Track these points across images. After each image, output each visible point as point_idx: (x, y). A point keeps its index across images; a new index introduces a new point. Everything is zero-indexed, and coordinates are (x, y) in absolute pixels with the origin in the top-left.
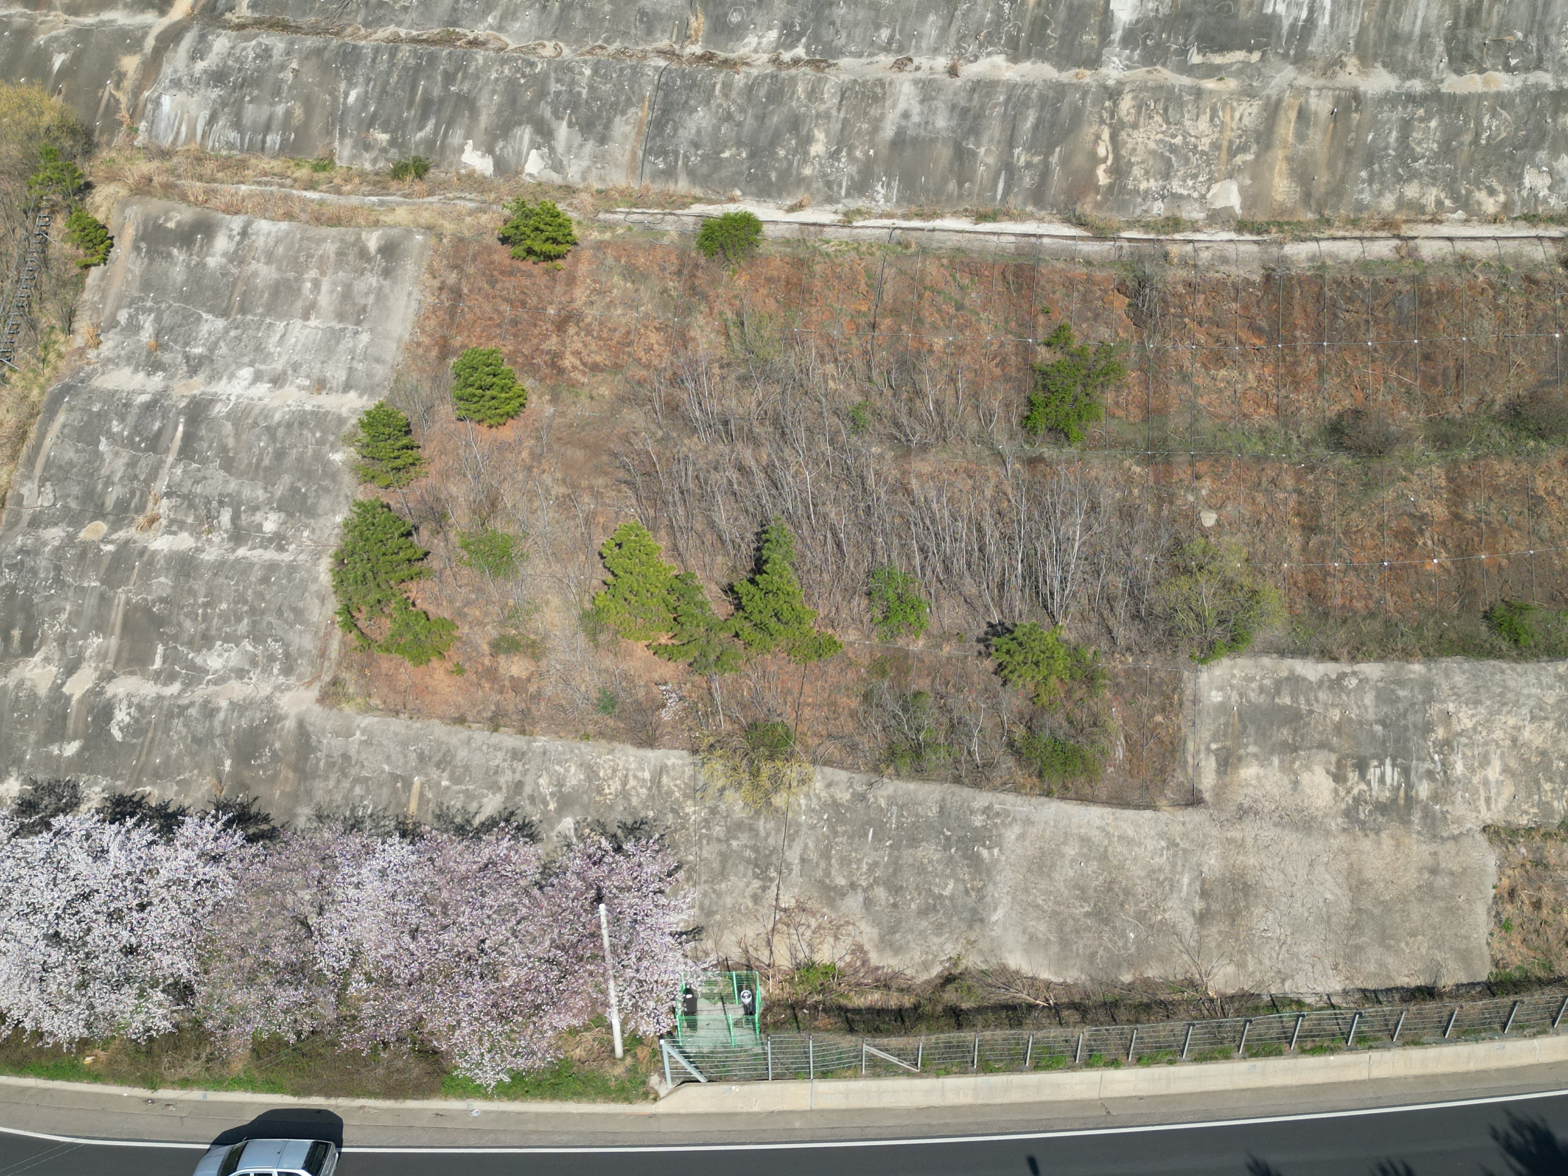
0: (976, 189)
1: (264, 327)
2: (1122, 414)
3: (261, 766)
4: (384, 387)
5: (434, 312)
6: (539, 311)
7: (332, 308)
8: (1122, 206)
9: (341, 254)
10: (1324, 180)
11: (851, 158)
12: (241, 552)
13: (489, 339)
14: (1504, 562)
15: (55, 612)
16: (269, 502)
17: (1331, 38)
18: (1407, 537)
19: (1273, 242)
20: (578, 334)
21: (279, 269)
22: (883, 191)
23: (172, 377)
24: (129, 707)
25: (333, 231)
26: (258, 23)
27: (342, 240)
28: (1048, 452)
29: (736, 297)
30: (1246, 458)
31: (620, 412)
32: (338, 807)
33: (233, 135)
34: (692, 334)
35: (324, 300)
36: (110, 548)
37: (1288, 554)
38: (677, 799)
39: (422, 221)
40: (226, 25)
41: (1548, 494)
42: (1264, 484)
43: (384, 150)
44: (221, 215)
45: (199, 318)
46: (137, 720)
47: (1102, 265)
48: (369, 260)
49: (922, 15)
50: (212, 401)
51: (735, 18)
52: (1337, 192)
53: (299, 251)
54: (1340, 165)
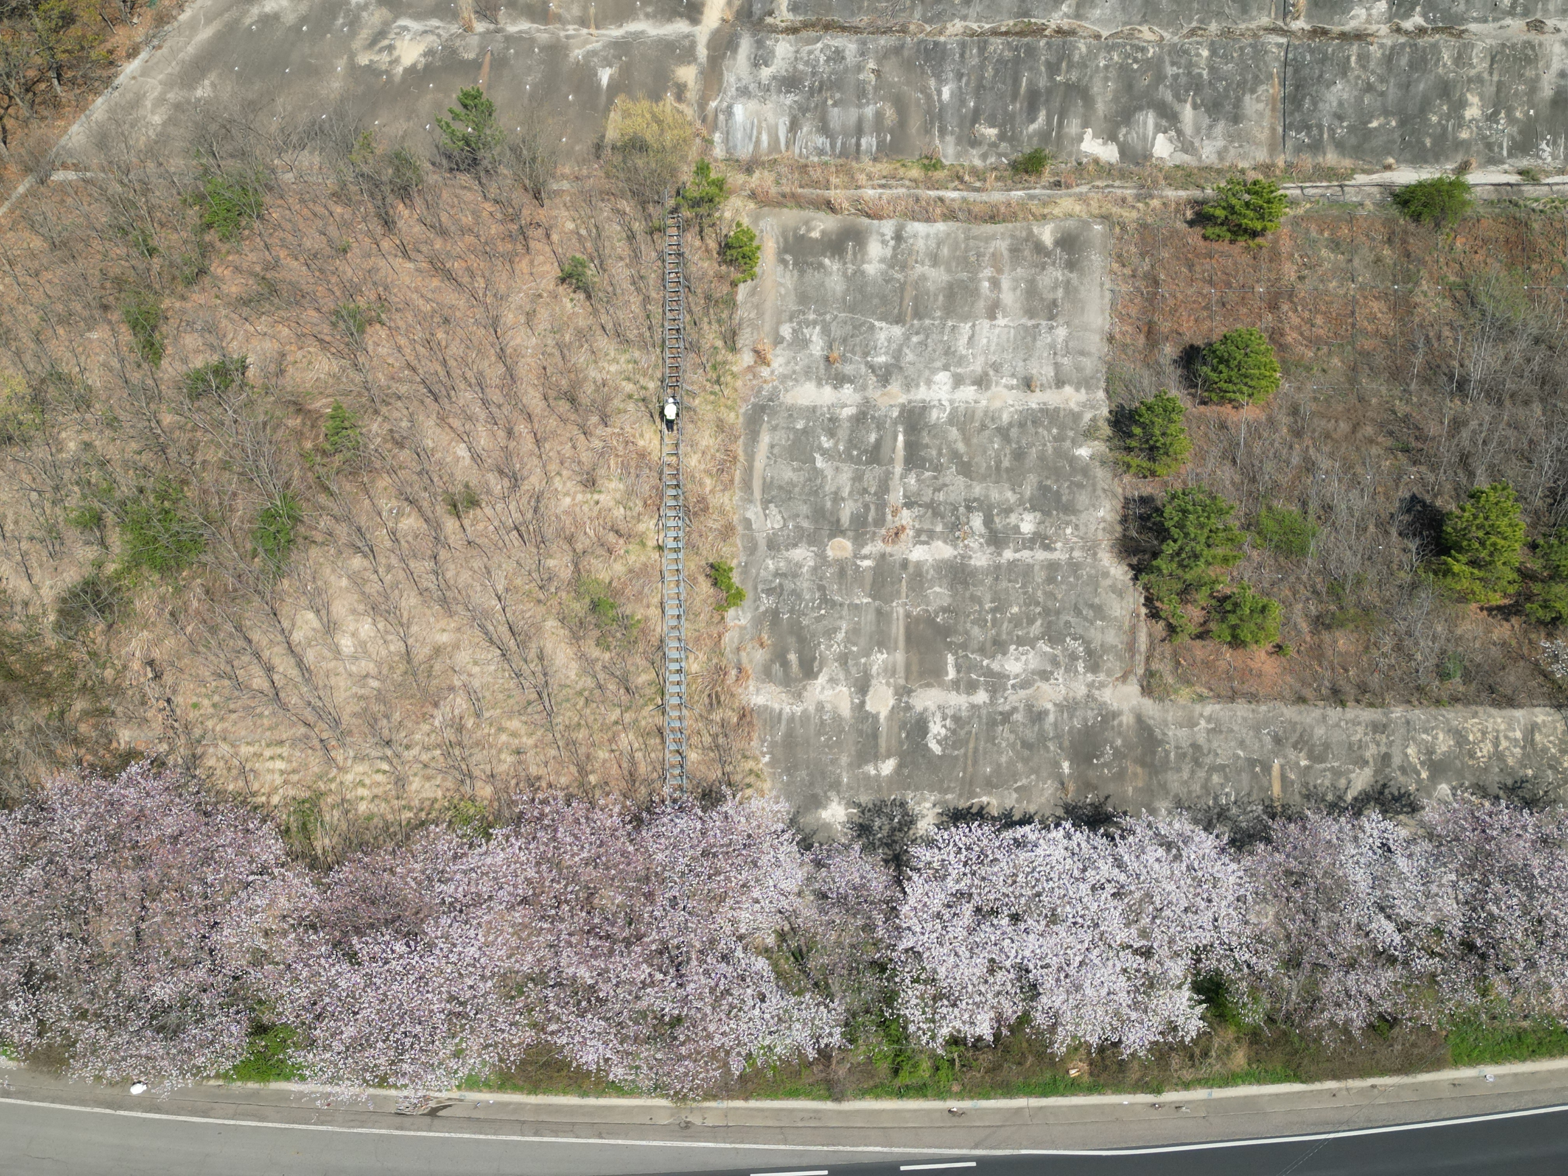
1: (947, 330)
3: (1105, 765)
4: (1099, 380)
5: (1131, 301)
6: (1246, 290)
7: (1018, 305)
9: (1014, 251)
11: (1511, 120)
12: (1008, 554)
15: (830, 633)
16: (1021, 502)
20: (1293, 310)
21: (949, 270)
22: (1548, 149)
23: (864, 388)
24: (944, 719)
25: (999, 228)
26: (806, 25)
27: (1013, 237)
31: (1358, 382)
32: (1198, 797)
33: (821, 141)
34: (1416, 299)
35: (1008, 297)
36: (867, 563)
38: (1553, 757)
39: (1093, 211)
40: (773, 29)
43: (994, 145)
44: (866, 221)
45: (872, 327)
46: (954, 732)
48: (1048, 254)
50: (925, 408)
53: (967, 250)
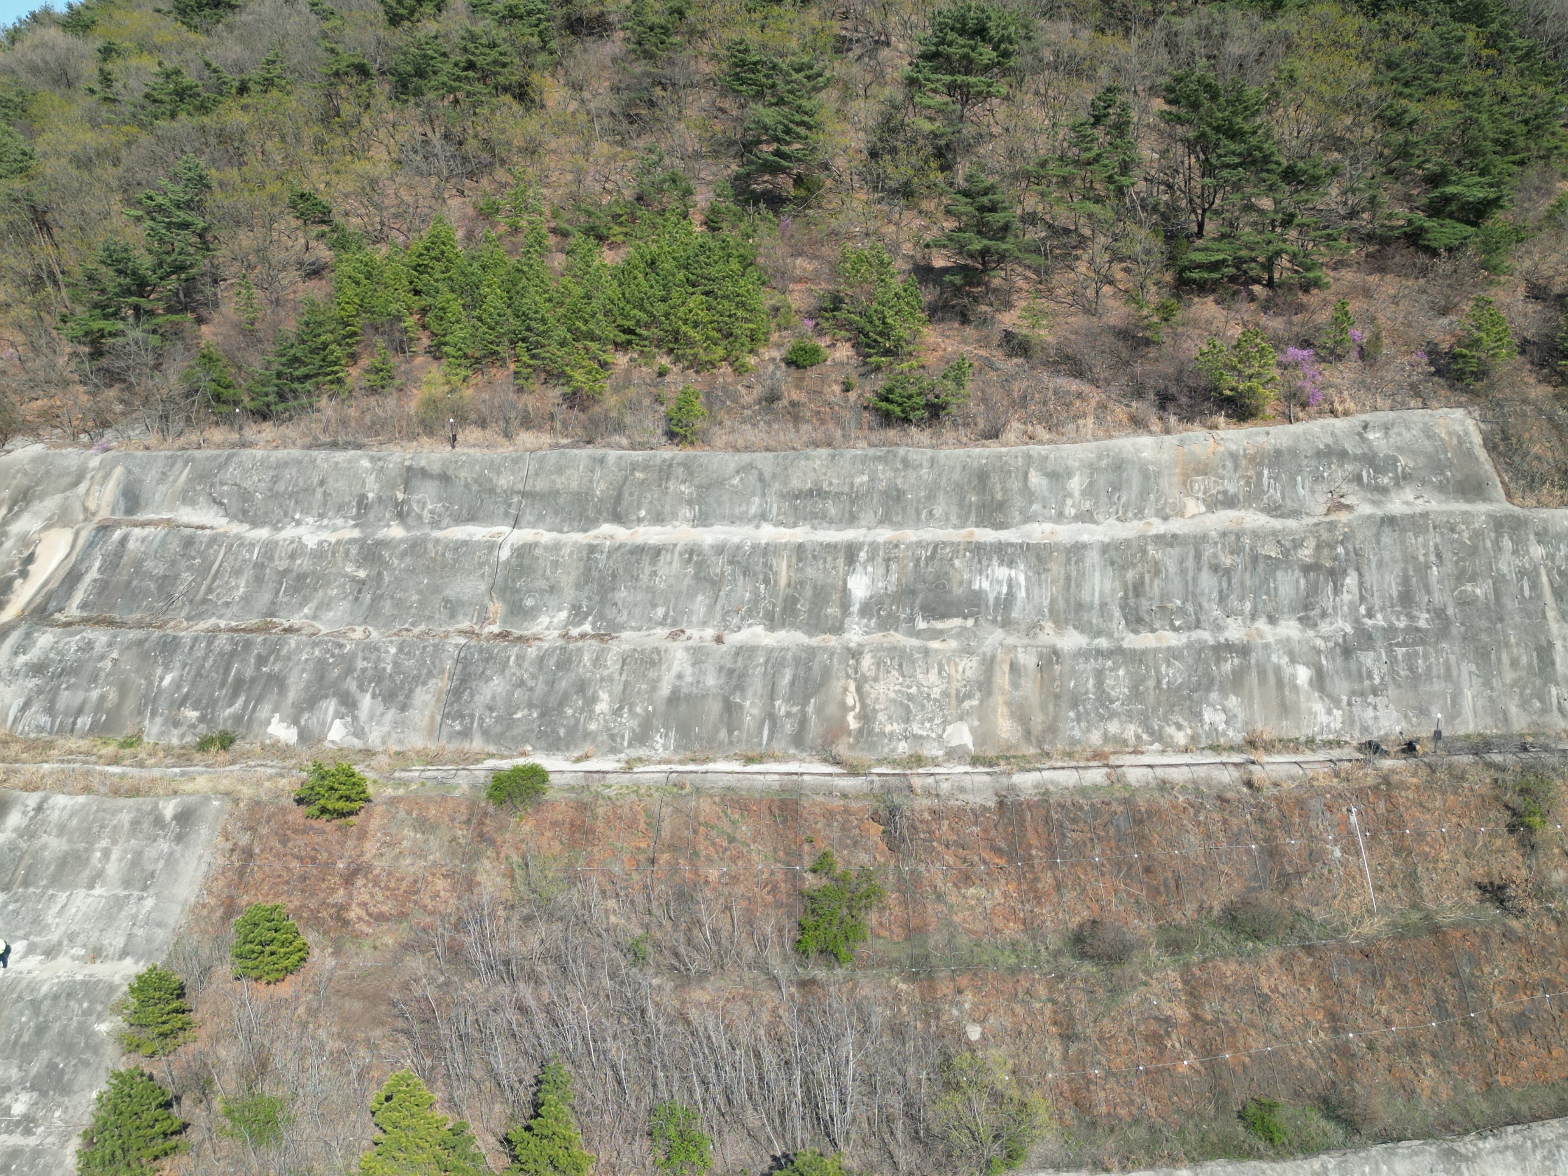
0: (744, 736)
1: (45, 898)
2: (886, 933)
4: (162, 951)
5: (223, 873)
6: (329, 865)
7: (119, 876)
8: (872, 746)
9: (135, 823)
10: (1039, 720)
11: (632, 714)
13: (277, 895)
14: (1247, 1060)
16: (22, 1081)
17: (1029, 607)
18: (1156, 1040)
19: (1002, 773)
20: (365, 886)
22: (661, 741)
25: (131, 802)
26: (85, 621)
27: (139, 810)
28: (820, 973)
29: (522, 841)
30: (1001, 971)
31: (402, 960)
33: (44, 720)
34: (478, 878)
37: (1051, 1063)
39: (221, 788)
40: (53, 624)
41: (1272, 991)
42: (1020, 995)
43: (193, 726)
44: (18, 793)
47: (857, 798)
48: (163, 828)
49: (691, 595)
51: (529, 602)
52: (1052, 729)
53: (93, 822)
54: (1051, 707)
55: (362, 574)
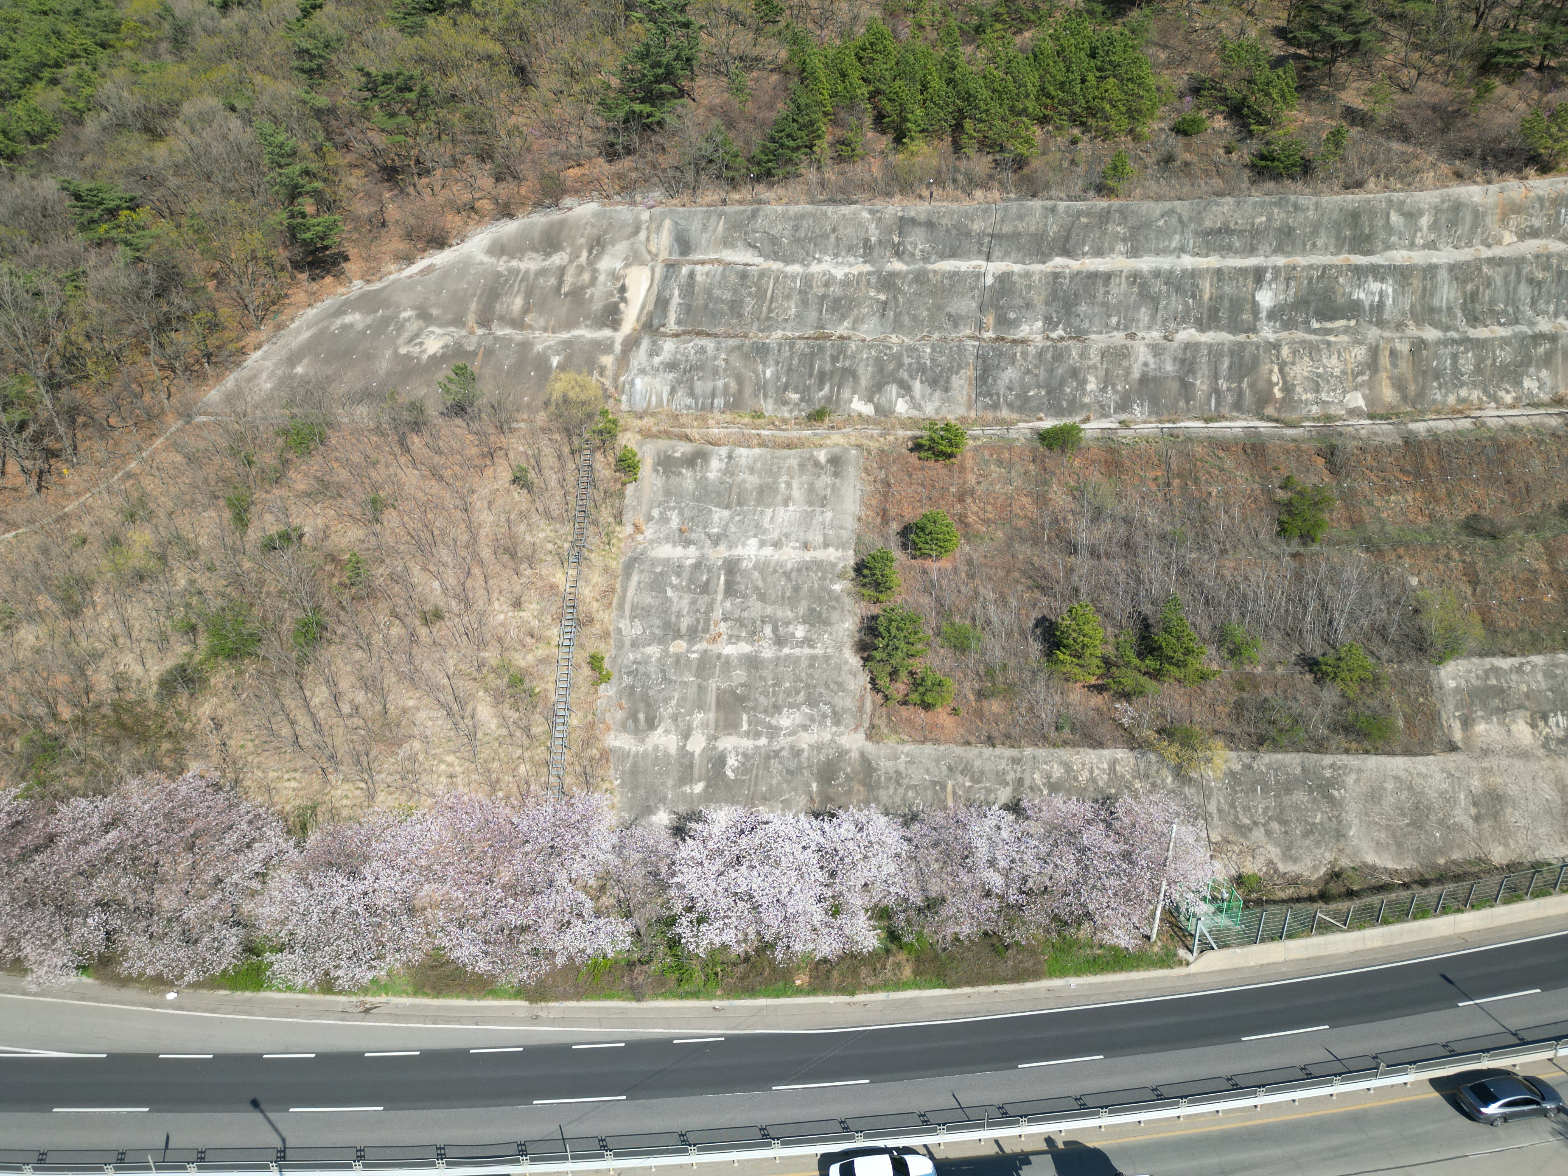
0: (1198, 404)
1: (757, 513)
2: (1337, 525)
3: (839, 785)
4: (851, 544)
5: (873, 496)
6: (945, 490)
7: (803, 498)
8: (1296, 409)
9: (802, 466)
10: (1412, 388)
11: (1115, 391)
12: (786, 650)
13: (914, 509)
16: (796, 618)
17: (1396, 311)
18: (1530, 583)
19: (1399, 423)
20: (974, 502)
21: (760, 477)
22: (1139, 409)
24: (737, 755)
25: (793, 452)
26: (685, 333)
27: (801, 457)
28: (1303, 549)
29: (1074, 472)
31: (1014, 546)
32: (899, 806)
33: (689, 401)
34: (1050, 496)
35: (797, 493)
36: (695, 656)
37: (1465, 598)
38: (1128, 780)
39: (850, 442)
40: (664, 335)
42: (1441, 559)
43: (797, 404)
44: (710, 447)
45: (710, 511)
46: (743, 764)
48: (822, 468)
49: (1137, 308)
50: (739, 560)
51: (1012, 315)
52: (1422, 395)
53: (772, 465)
54: (1420, 379)
55: (883, 297)
